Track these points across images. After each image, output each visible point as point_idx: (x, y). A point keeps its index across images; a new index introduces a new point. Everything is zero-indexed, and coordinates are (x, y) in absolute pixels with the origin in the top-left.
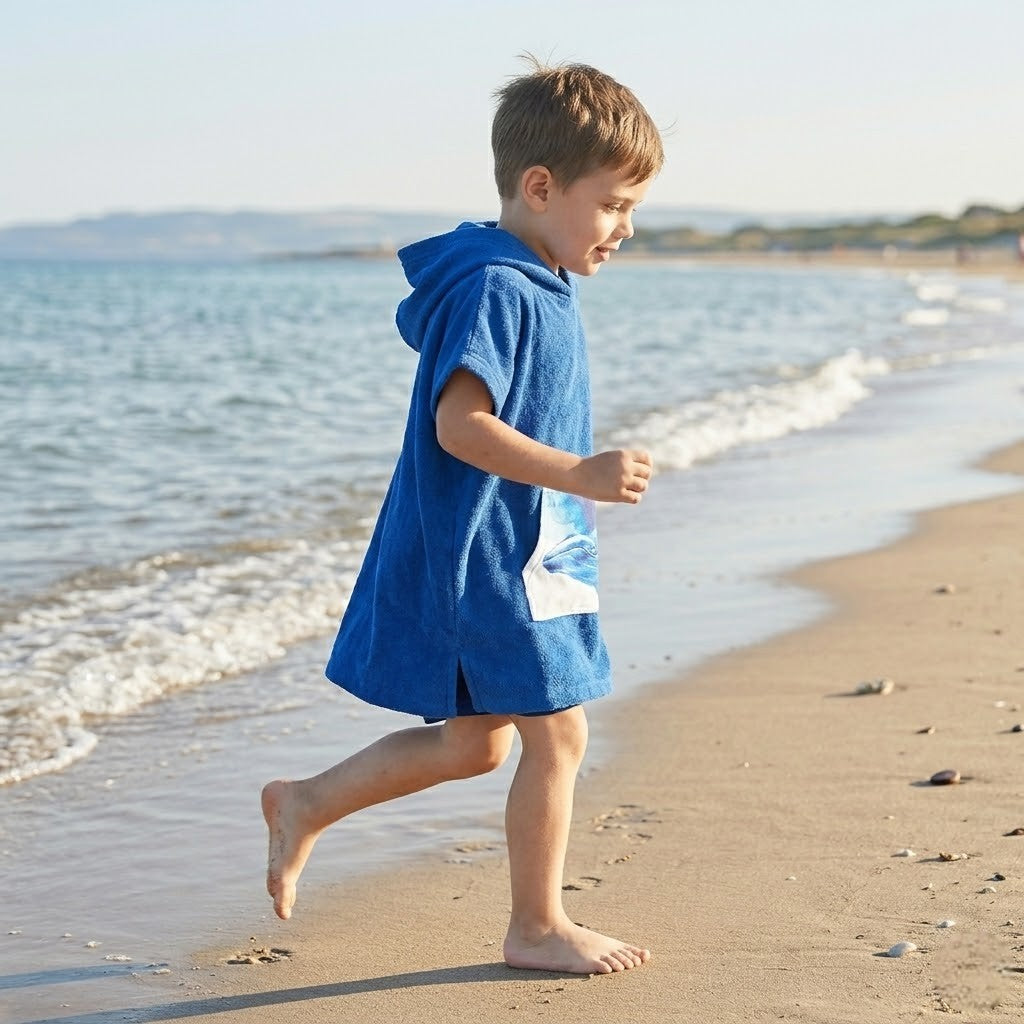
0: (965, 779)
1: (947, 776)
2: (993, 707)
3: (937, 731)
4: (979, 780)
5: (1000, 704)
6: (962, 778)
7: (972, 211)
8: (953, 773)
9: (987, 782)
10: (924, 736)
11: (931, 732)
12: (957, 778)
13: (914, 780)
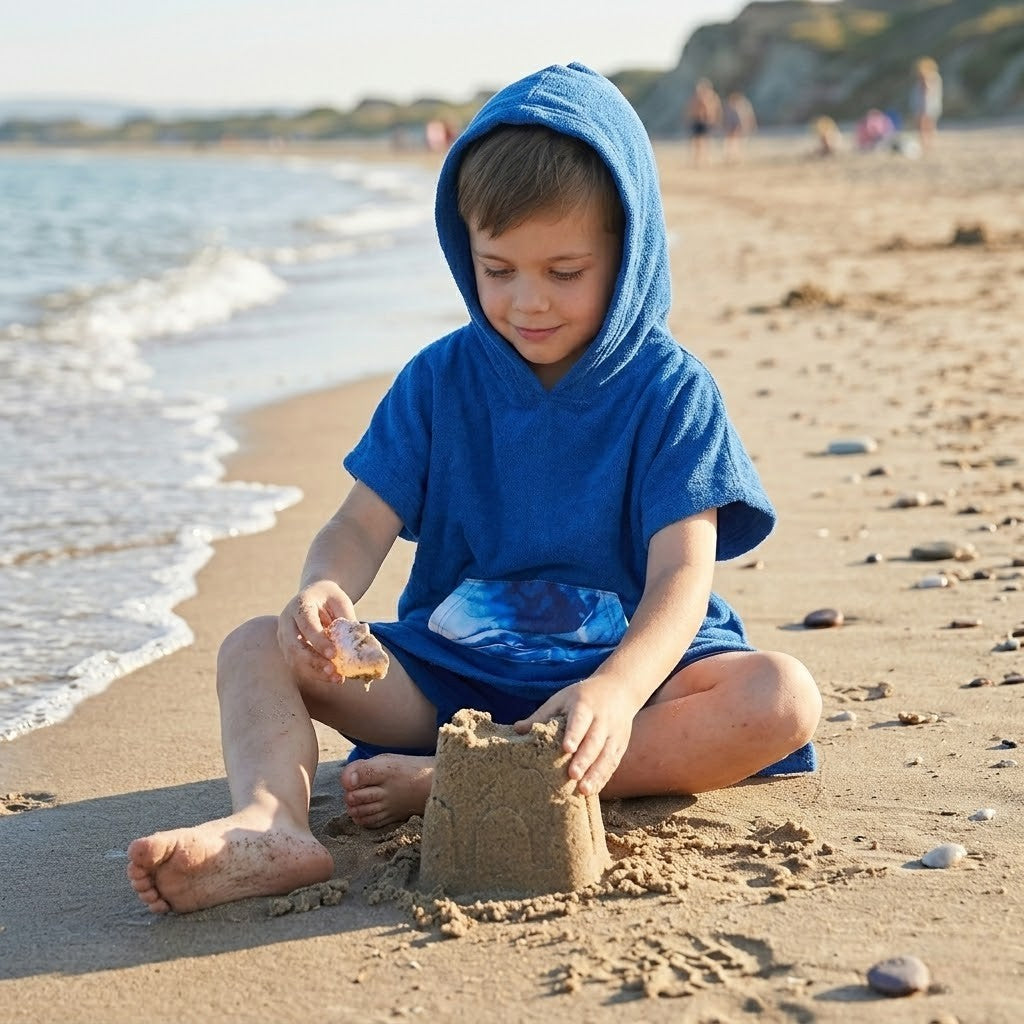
0: (850, 620)
1: (827, 616)
2: (817, 537)
3: (766, 564)
4: (868, 621)
5: (824, 533)
6: (846, 619)
7: (366, 104)
8: (835, 614)
9: (879, 622)
10: (750, 572)
11: (760, 566)
12: (840, 619)
13: (782, 624)
